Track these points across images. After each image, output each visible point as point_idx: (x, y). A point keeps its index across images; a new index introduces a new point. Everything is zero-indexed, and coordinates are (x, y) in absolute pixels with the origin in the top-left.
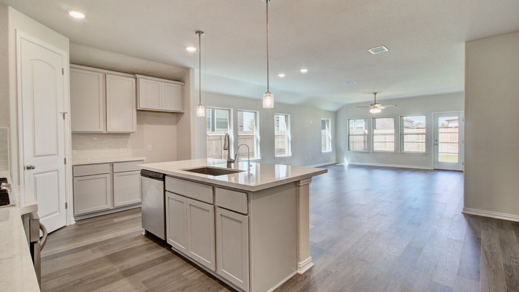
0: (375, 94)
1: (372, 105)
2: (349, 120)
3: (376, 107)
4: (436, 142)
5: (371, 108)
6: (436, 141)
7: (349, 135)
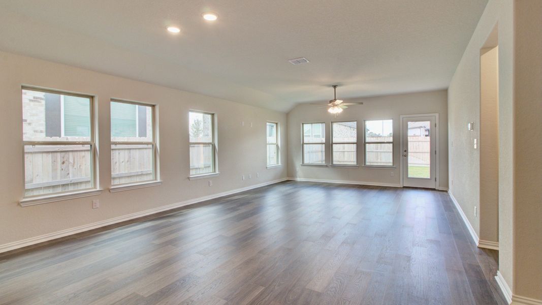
0: (335, 87)
1: (331, 102)
2: (303, 124)
3: (336, 105)
4: (405, 153)
5: (330, 106)
6: (405, 151)
7: (303, 143)
